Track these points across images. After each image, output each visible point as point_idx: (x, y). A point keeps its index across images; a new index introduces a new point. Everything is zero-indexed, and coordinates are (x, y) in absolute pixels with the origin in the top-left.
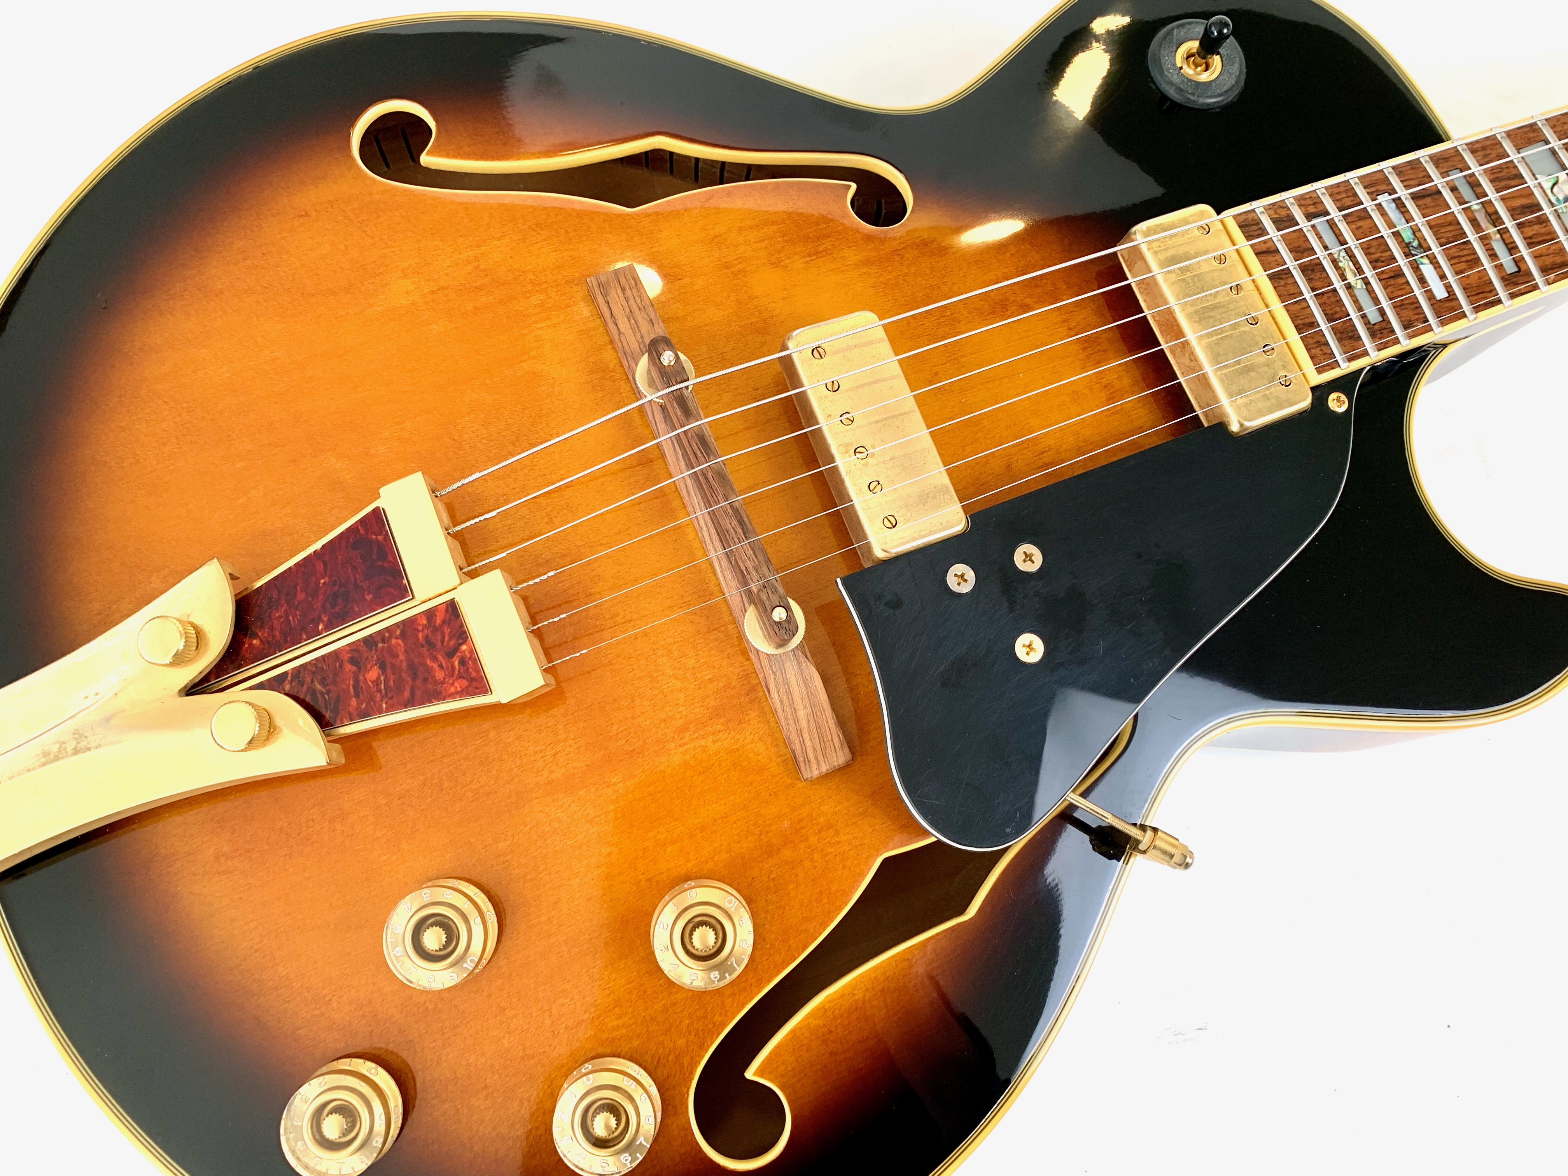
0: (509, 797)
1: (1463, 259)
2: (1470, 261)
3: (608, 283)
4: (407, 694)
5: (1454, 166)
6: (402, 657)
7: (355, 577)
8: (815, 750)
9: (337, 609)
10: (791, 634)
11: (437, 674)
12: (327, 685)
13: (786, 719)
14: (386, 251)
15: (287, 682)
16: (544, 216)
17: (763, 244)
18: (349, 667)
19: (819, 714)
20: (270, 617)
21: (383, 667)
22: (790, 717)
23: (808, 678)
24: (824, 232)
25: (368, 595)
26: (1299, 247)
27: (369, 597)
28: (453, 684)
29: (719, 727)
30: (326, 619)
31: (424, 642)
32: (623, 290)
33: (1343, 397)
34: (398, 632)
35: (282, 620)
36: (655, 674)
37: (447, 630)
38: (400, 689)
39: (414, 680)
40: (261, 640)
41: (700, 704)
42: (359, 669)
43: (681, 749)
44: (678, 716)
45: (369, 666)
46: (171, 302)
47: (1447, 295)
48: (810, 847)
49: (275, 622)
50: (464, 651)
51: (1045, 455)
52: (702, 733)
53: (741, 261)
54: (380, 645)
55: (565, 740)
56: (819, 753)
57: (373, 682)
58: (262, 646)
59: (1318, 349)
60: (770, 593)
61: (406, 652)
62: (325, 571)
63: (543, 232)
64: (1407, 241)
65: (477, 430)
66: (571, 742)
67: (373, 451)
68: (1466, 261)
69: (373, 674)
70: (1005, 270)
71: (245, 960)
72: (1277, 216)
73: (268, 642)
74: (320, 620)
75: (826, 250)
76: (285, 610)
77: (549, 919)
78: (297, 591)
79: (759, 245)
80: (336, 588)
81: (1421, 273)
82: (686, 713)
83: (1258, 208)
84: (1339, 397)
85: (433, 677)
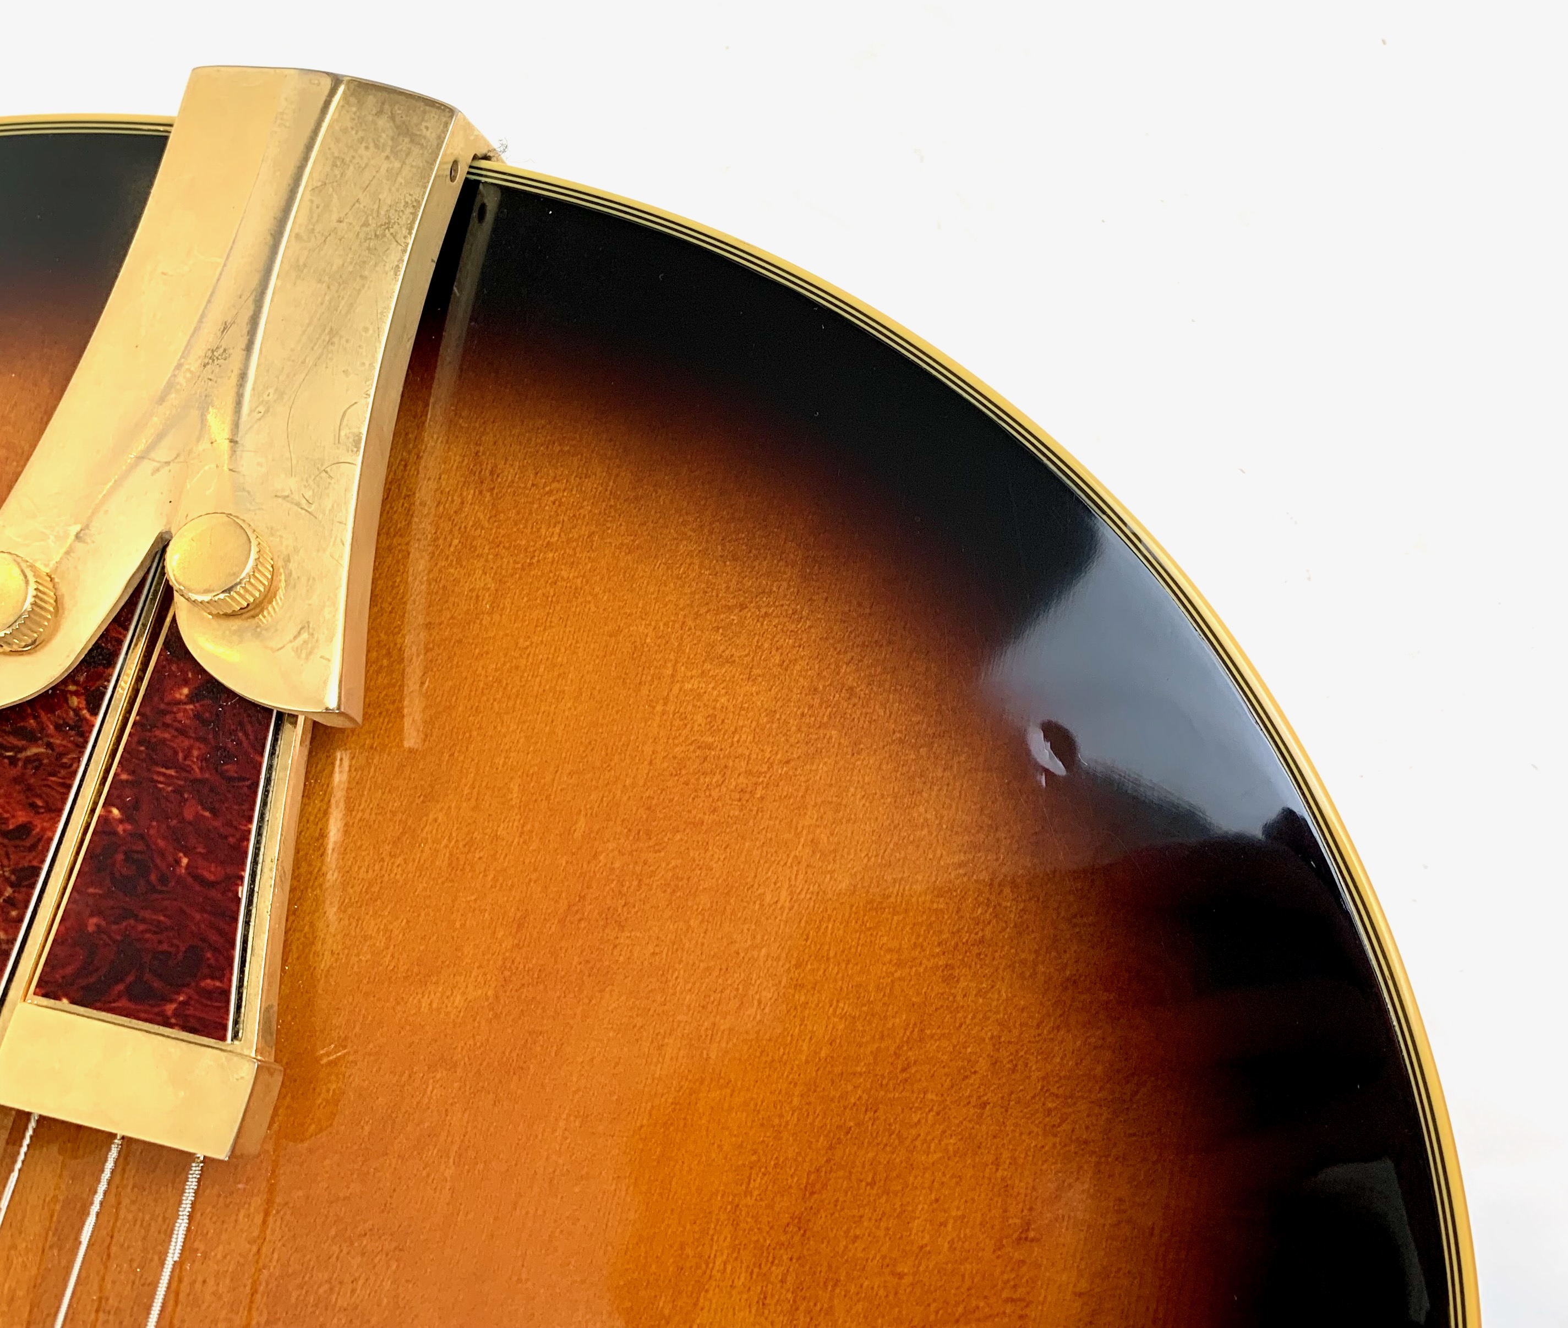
7: (144, 921)
9: (120, 857)
12: (25, 767)
15: (79, 707)
18: (22, 817)
20: (204, 740)
25: (98, 926)
30: (120, 829)
35: (181, 756)
40: (179, 702)
49: (187, 743)
62: (197, 878)
65: (353, 1291)
73: (164, 713)
74: (127, 817)
76: (188, 770)
78: (204, 809)
80: (153, 878)
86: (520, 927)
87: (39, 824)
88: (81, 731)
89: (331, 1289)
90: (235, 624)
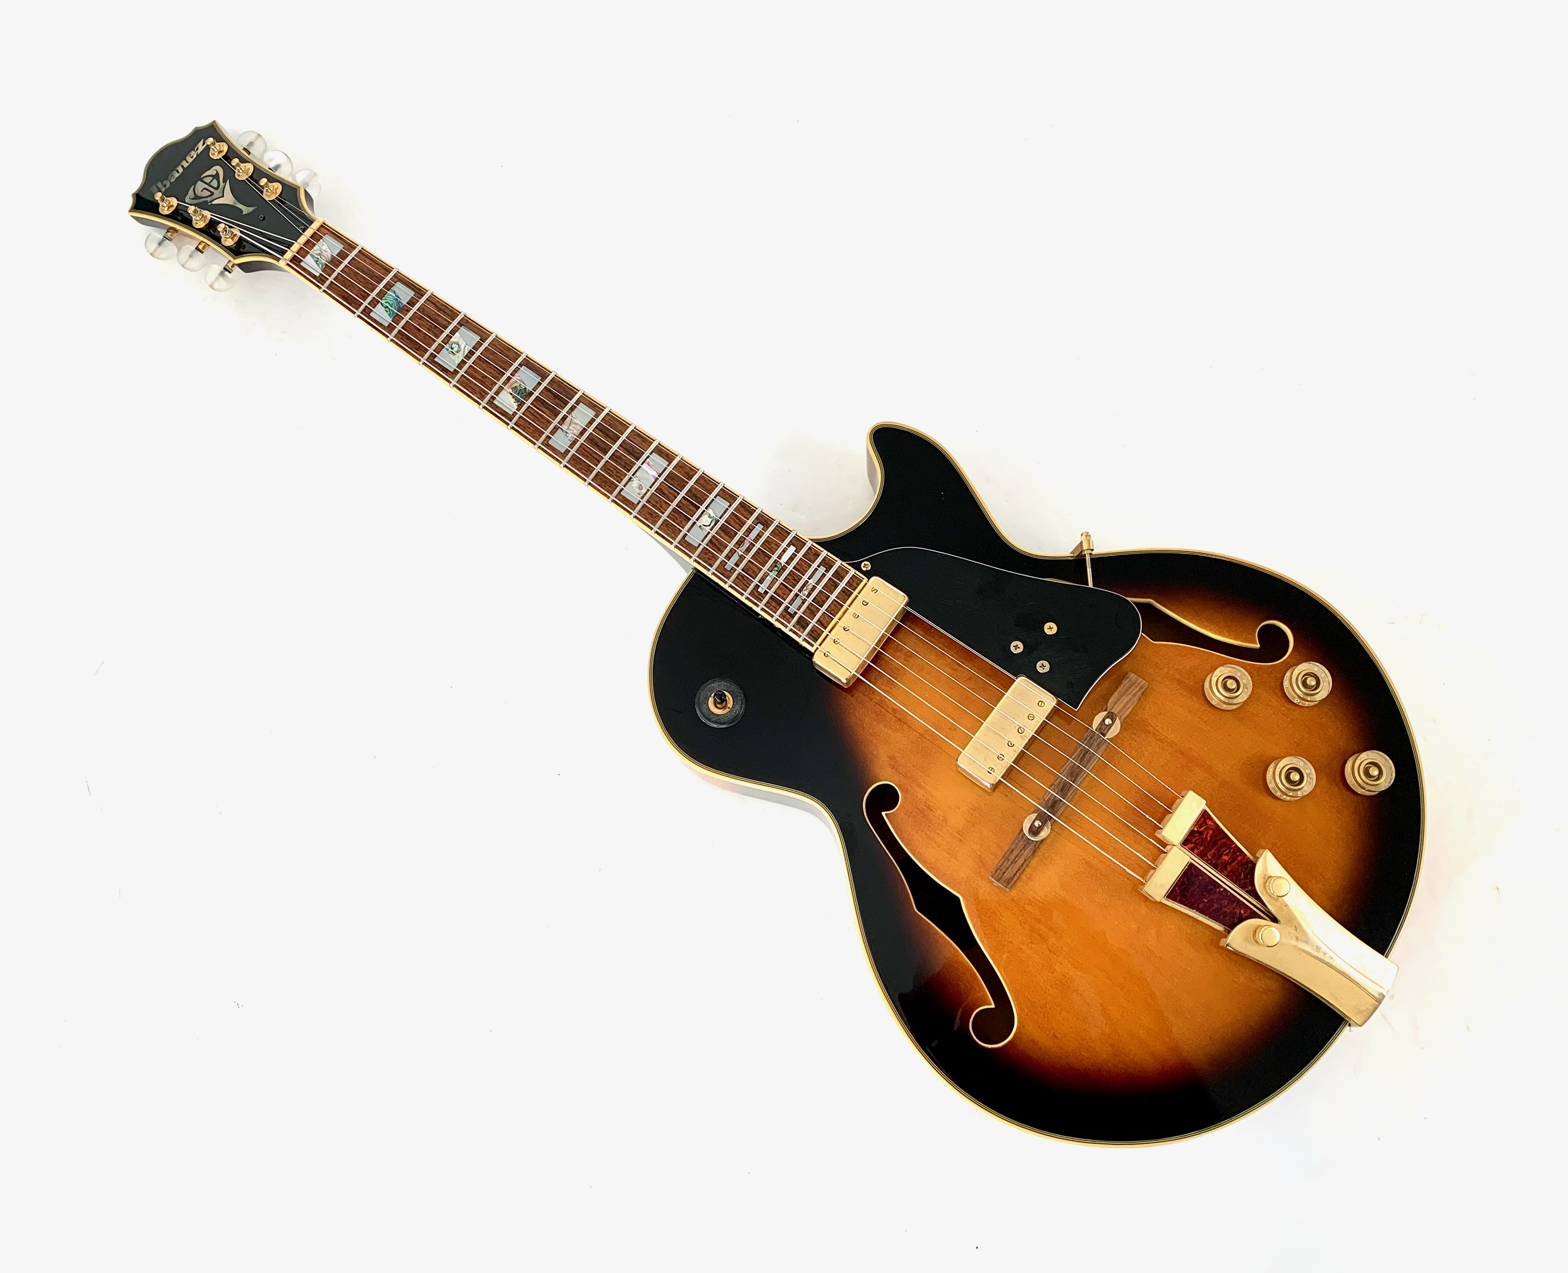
0: (1227, 788)
1: (770, 547)
2: (768, 544)
3: (1005, 881)
4: (1224, 840)
5: (724, 570)
6: (1213, 850)
7: (1196, 889)
8: (1136, 687)
9: (1212, 887)
10: (1111, 713)
11: (1211, 833)
12: (1240, 874)
13: (1133, 704)
14: (1049, 987)
16: (989, 931)
17: (941, 833)
18: (1229, 869)
19: (1122, 693)
20: (1231, 913)
21: (1221, 856)
22: (1131, 703)
23: (1113, 704)
24: (916, 812)
25: (1199, 879)
26: (811, 613)
28: (1211, 825)
29: (1151, 728)
31: (1203, 846)
32: (1004, 873)
33: (863, 564)
34: (1206, 858)
35: (1228, 907)
36: (1148, 763)
37: (1194, 840)
38: (1224, 844)
39: (1218, 841)
40: (1240, 911)
41: (1147, 740)
42: (1227, 864)
43: (1168, 736)
44: (1157, 745)
45: (1224, 861)
46: (1129, 1063)
48: (1169, 670)
49: (1231, 909)
50: (1197, 828)
51: (954, 668)
52: (1157, 733)
53: (954, 837)
54: (1214, 862)
55: (1196, 782)
56: (1136, 684)
57: (1228, 856)
58: (1242, 908)
59: (852, 584)
60: (1102, 730)
61: (1211, 850)
62: (1201, 902)
63: (997, 926)
64: (777, 573)
66: (1193, 778)
67: (1136, 929)
68: (770, 545)
69: (1226, 858)
70: (883, 728)
71: (1344, 847)
72: (801, 628)
73: (1240, 907)
74: (1220, 892)
75: (925, 805)
76: (1224, 908)
80: (1205, 893)
81: (789, 559)
82: (1154, 743)
83: (801, 640)
84: (864, 567)
85: (1212, 834)
87: (1226, 872)
88: (1242, 887)
90: (1254, 929)
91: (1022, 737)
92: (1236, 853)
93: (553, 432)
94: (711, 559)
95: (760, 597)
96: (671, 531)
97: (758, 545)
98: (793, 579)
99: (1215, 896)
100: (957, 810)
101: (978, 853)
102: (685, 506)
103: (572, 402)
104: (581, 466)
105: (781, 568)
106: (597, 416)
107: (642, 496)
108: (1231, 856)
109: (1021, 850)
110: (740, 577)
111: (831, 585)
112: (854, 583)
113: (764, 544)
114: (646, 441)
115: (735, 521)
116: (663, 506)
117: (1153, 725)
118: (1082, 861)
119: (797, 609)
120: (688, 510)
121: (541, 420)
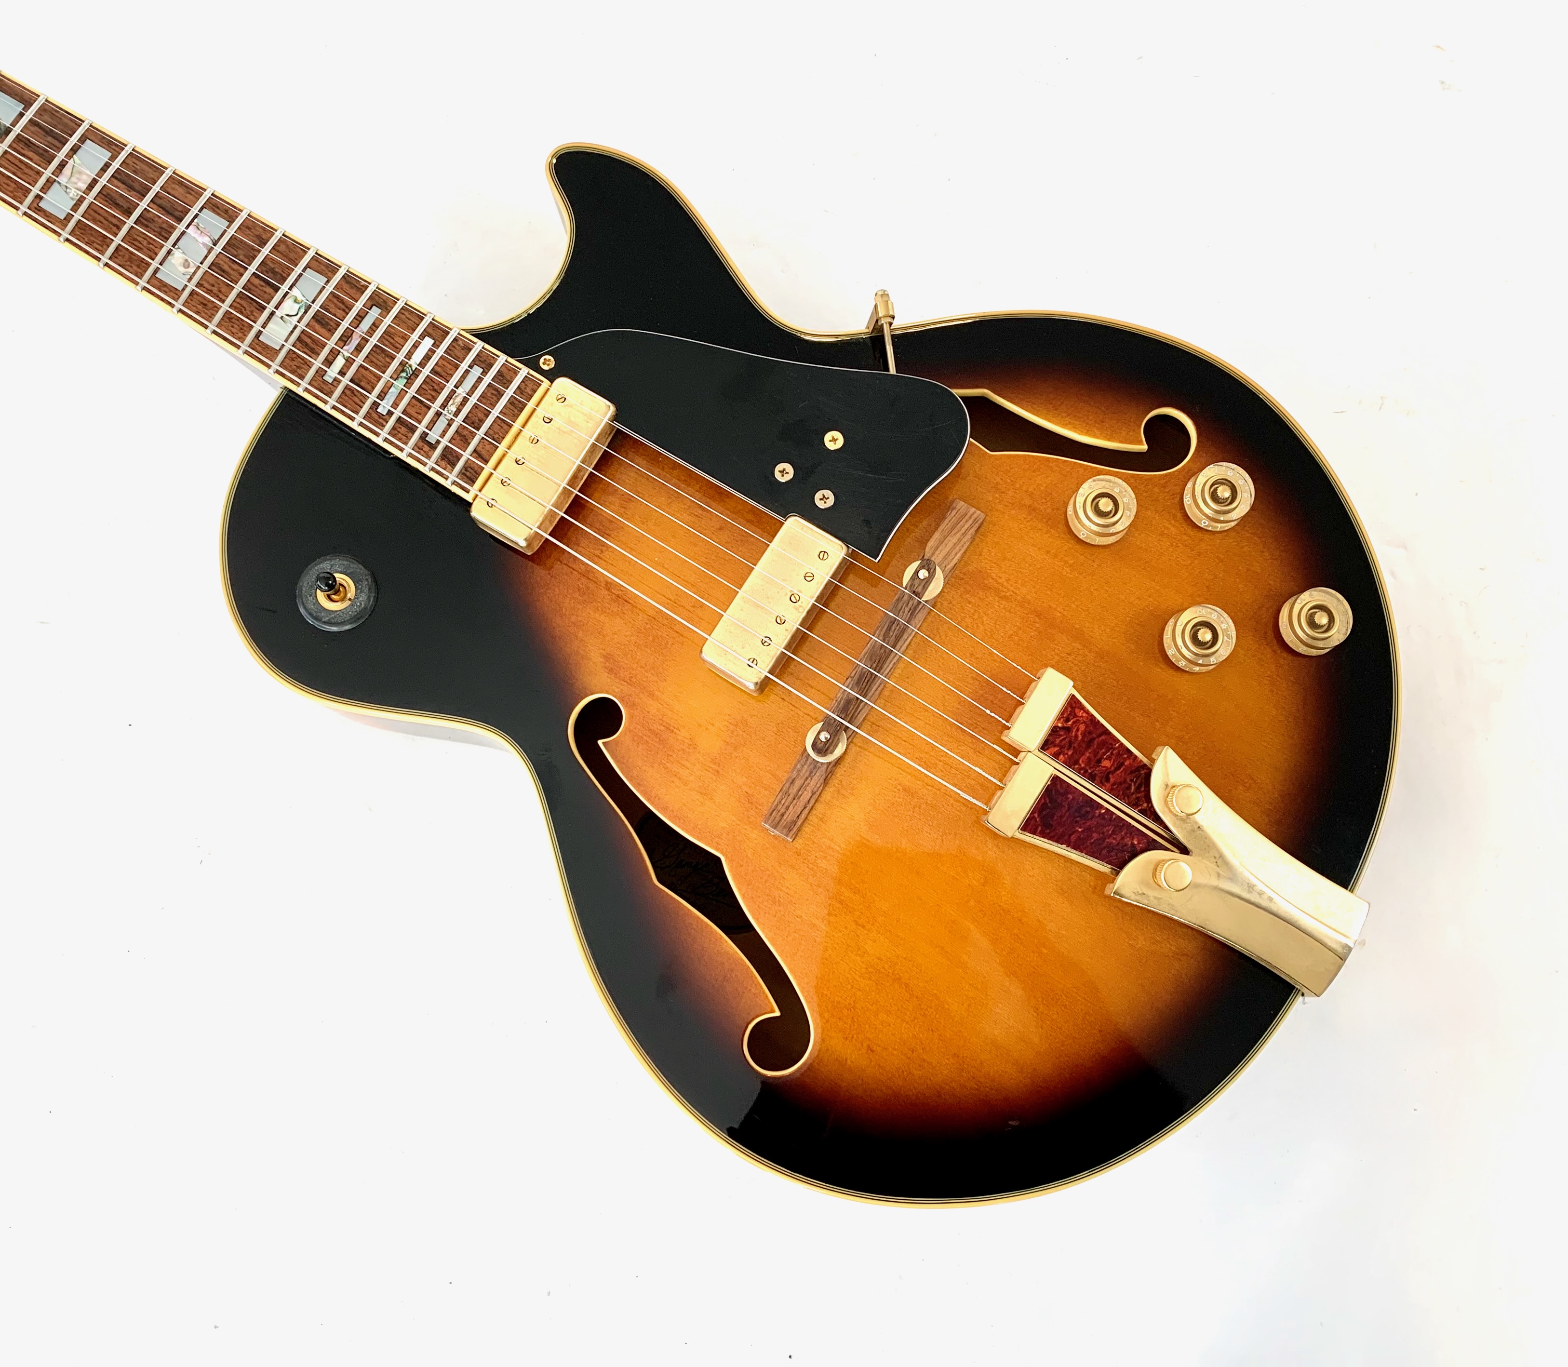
0: (1107, 661)
1: (392, 341)
2: (390, 336)
3: (784, 827)
4: (1103, 737)
5: (323, 382)
6: (1088, 754)
7: (1065, 813)
8: (967, 521)
9: (1088, 809)
10: (928, 562)
11: (1083, 729)
12: (1129, 784)
13: (963, 546)
14: (858, 978)
15: (1143, 808)
16: (765, 904)
17: (687, 763)
18: (1112, 780)
19: (947, 532)
20: (1118, 844)
21: (1099, 761)
22: (960, 545)
23: (933, 549)
24: (649, 734)
25: (1069, 798)
26: (462, 440)
27: (1070, 796)
28: (1082, 716)
29: (990, 580)
30: (1097, 812)
31: (1072, 748)
32: (783, 815)
33: (542, 360)
34: (1077, 766)
35: (1115, 836)
36: (989, 634)
38: (1103, 744)
39: (1094, 739)
40: (1133, 839)
41: (987, 599)
42: (1109, 773)
43: (1018, 592)
44: (1002, 606)
45: (1104, 770)
46: (982, 1080)
47: (427, 337)
48: (1015, 492)
49: (1118, 838)
50: (1062, 723)
51: (696, 514)
52: (1000, 587)
53: (707, 768)
54: (1089, 771)
55: (1058, 655)
56: (967, 517)
57: (1110, 760)
58: (1135, 837)
59: (526, 391)
60: (915, 587)
61: (1083, 754)
62: (1073, 833)
63: (777, 895)
64: (406, 381)
65: (927, 832)
66: (1054, 649)
68: (393, 339)
69: (1106, 763)
70: (592, 613)
71: (1283, 734)
72: (448, 465)
73: (1131, 835)
74: (1100, 814)
75: (661, 724)
76: (1109, 838)
77: (1150, 597)
78: (1095, 840)
79: (688, 765)
80: (1078, 819)
81: (423, 359)
82: (997, 604)
83: (449, 480)
84: (544, 364)
85: (1085, 730)
86: (1020, 920)
87: (1108, 785)
88: (1134, 805)
89: (929, 825)
90: (1152, 867)
91: (797, 609)
92: (1122, 755)
93: (45, 188)
94: (302, 368)
95: (381, 421)
96: (236, 329)
97: (374, 340)
98: (431, 388)
99: (1094, 822)
100: (710, 727)
101: (745, 789)
102: (257, 287)
103: (73, 140)
104: (92, 239)
105: (411, 373)
106: (113, 158)
107: (189, 277)
108: (1113, 762)
109: (807, 778)
110: (348, 392)
111: (493, 395)
112: (527, 390)
113: (384, 337)
114: (192, 190)
115: (336, 305)
116: (223, 290)
117: (994, 576)
118: (899, 787)
119: (440, 436)
120: (262, 293)
121: (26, 170)
